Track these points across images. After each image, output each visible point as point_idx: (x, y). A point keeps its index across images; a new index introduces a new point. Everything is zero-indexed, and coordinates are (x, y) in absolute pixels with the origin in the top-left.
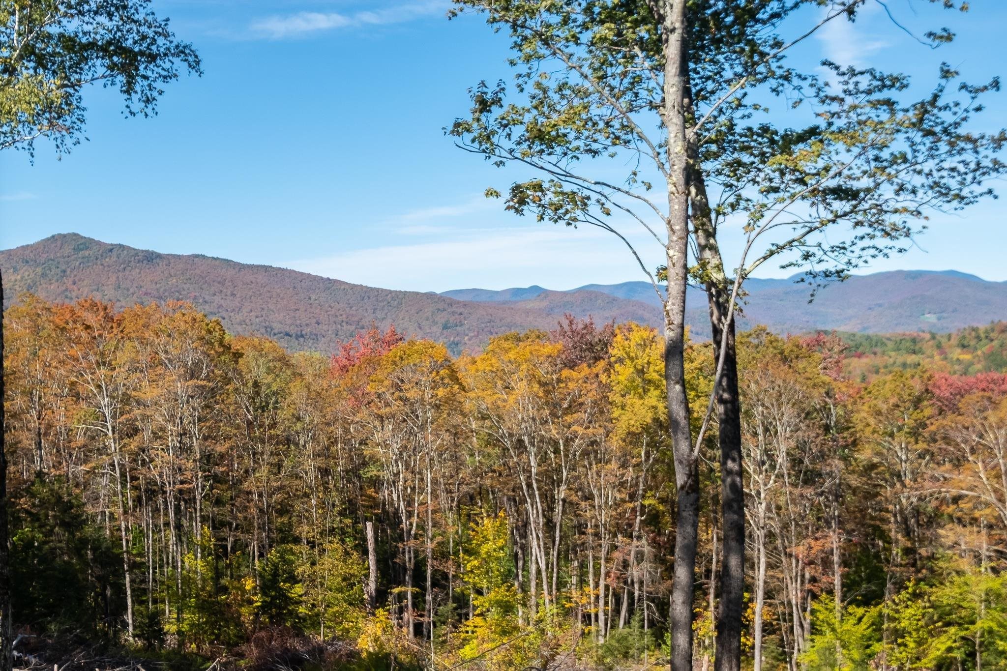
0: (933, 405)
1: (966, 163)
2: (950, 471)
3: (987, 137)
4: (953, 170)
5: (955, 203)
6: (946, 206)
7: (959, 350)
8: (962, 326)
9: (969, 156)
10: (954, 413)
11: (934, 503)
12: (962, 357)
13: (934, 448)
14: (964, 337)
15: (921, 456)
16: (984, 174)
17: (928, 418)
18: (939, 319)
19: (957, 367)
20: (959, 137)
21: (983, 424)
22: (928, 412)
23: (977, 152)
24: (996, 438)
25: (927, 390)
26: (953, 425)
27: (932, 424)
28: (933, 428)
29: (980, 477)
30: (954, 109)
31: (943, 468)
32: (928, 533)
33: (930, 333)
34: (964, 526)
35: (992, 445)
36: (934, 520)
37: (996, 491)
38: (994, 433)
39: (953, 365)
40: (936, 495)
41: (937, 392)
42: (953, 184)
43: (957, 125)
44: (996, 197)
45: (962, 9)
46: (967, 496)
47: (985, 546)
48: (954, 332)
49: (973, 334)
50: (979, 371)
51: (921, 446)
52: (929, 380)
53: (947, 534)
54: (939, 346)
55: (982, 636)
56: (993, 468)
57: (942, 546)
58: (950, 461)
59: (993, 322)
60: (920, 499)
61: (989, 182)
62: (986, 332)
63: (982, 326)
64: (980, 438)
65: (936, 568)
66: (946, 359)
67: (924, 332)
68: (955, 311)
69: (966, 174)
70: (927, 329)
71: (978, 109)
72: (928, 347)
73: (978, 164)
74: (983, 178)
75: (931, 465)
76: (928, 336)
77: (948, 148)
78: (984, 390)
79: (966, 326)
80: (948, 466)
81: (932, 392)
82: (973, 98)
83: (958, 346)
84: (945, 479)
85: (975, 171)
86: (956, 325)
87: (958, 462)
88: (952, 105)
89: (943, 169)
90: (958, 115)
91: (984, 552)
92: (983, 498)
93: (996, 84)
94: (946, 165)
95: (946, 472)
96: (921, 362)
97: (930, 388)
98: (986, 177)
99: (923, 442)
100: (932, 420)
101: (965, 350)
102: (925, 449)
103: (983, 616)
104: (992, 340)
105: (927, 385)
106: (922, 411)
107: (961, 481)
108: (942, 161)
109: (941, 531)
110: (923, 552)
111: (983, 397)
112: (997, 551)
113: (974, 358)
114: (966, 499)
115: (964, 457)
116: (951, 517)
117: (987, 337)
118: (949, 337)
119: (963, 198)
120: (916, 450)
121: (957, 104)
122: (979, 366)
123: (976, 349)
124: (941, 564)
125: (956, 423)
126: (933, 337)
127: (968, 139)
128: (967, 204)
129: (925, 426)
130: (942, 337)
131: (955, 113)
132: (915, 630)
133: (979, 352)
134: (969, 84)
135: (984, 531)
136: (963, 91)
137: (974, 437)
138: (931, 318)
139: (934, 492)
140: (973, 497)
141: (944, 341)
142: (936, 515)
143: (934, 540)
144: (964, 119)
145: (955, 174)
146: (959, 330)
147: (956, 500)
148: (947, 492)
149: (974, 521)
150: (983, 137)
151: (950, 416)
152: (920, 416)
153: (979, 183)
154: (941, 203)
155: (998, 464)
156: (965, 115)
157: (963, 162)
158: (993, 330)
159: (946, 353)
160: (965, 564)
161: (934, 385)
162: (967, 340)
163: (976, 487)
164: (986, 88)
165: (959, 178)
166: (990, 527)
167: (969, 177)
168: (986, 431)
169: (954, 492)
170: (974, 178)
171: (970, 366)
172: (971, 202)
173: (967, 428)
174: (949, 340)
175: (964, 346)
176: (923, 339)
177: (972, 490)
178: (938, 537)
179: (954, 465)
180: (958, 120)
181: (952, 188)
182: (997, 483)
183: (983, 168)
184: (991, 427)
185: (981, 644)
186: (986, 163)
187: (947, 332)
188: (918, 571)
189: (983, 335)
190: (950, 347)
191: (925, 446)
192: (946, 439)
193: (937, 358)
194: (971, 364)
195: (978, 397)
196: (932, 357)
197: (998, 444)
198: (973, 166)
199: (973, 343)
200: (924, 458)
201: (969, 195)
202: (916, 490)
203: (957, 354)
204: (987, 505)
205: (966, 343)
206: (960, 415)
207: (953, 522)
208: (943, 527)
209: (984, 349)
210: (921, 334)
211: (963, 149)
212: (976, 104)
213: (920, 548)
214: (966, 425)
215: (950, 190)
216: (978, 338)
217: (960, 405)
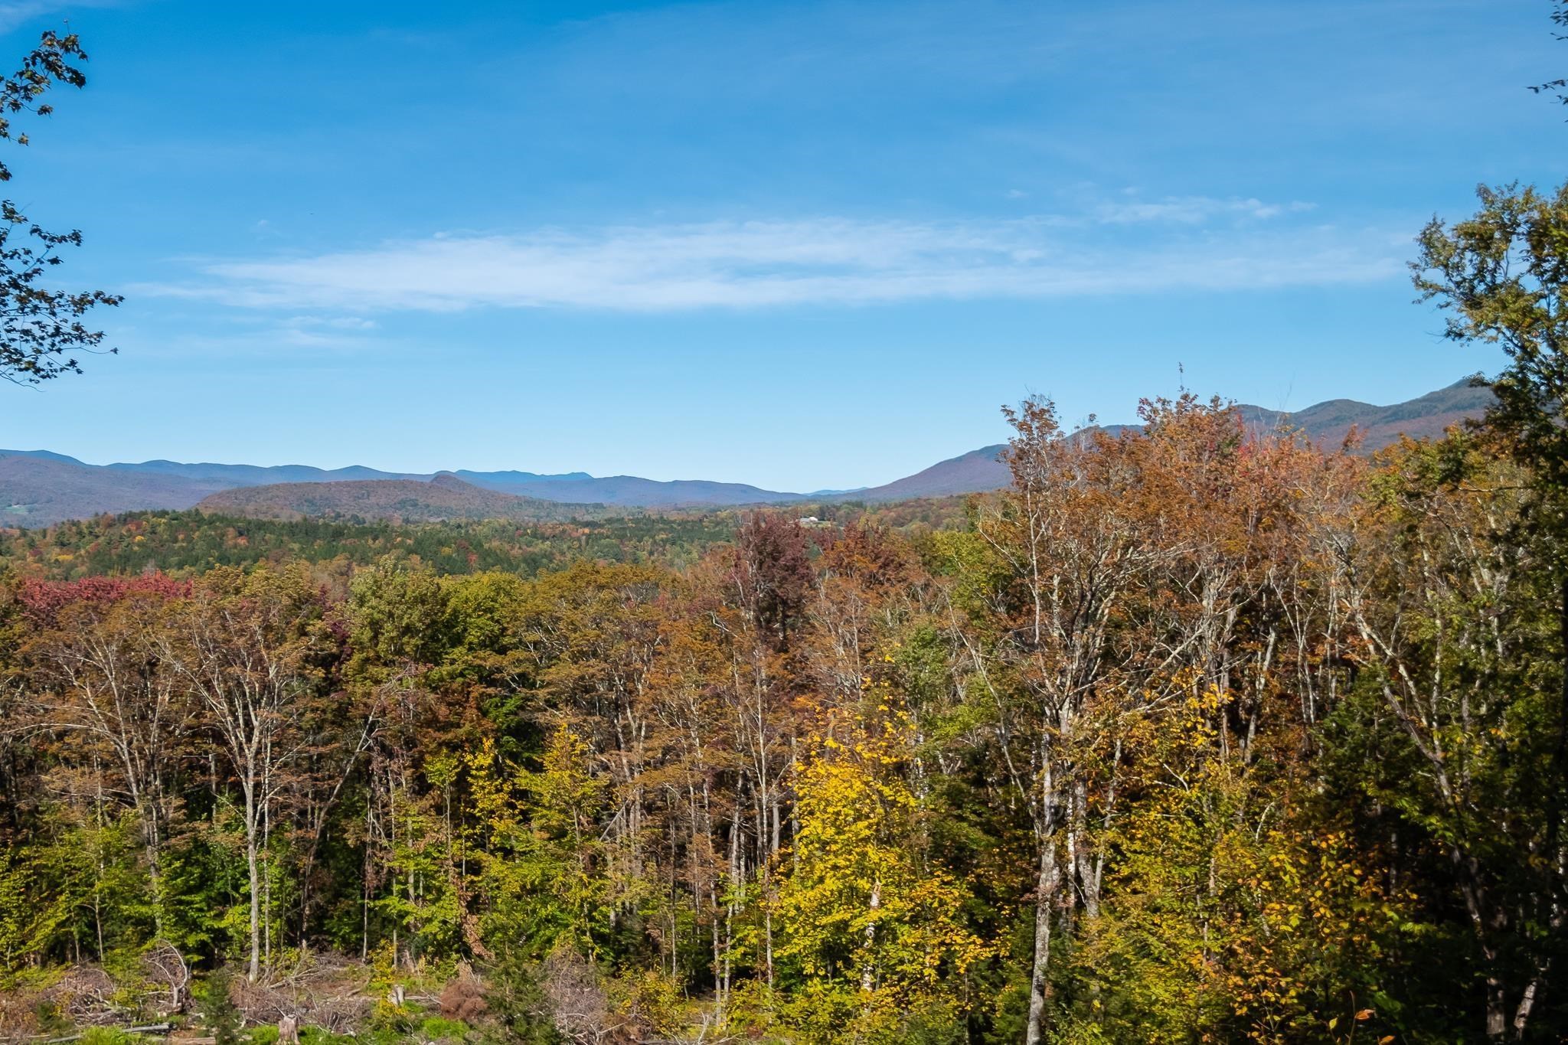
0: (24, 619)
1: (42, 327)
2: (51, 701)
3: (66, 297)
4: (26, 332)
5: (30, 374)
6: (19, 376)
7: (57, 550)
8: (60, 519)
9: (44, 317)
10: (53, 627)
11: (33, 742)
12: (61, 558)
13: (30, 673)
14: (63, 533)
15: (14, 684)
16: (64, 341)
17: (20, 637)
18: (30, 511)
19: (55, 571)
20: (30, 292)
21: (88, 641)
22: (19, 628)
23: (54, 314)
24: (106, 657)
25: (16, 601)
26: (52, 643)
27: (25, 643)
28: (26, 648)
29: (90, 706)
30: (25, 257)
31: (43, 698)
32: (28, 782)
33: (20, 528)
34: (73, 767)
35: (101, 665)
36: (33, 765)
37: (109, 721)
38: (103, 651)
39: (51, 568)
40: (36, 732)
41: (29, 602)
42: (27, 349)
43: (28, 277)
44: (79, 372)
45: (21, 141)
46: (73, 730)
47: (100, 790)
48: (50, 527)
49: (74, 529)
50: (83, 574)
51: (13, 671)
52: (18, 587)
53: (52, 780)
54: (32, 545)
55: (103, 901)
56: (104, 694)
57: (46, 795)
58: (51, 689)
59: (97, 515)
60: (15, 739)
61: (72, 351)
62: (90, 526)
63: (84, 520)
64: (87, 657)
65: (39, 823)
66: (41, 560)
67: (11, 527)
68: (49, 501)
69: (43, 338)
70: (15, 524)
71: (55, 261)
72: (18, 546)
73: (57, 329)
74: (63, 346)
75: (28, 693)
76: (17, 533)
77: (18, 305)
78: (88, 598)
79: (65, 520)
80: (49, 695)
81: (22, 602)
82: (49, 247)
83: (56, 544)
84: (46, 710)
85: (53, 335)
86: (51, 518)
87: (62, 690)
88: (21, 252)
89: (14, 329)
90: (30, 264)
91: (99, 796)
92: (95, 730)
93: (76, 237)
94: (16, 324)
95: (48, 701)
96: (10, 565)
97: (19, 598)
98: (68, 344)
99: (15, 666)
100: (25, 639)
101: (65, 549)
102: (18, 675)
103: (102, 875)
104: (97, 537)
105: (16, 594)
106: (11, 628)
107: (65, 712)
108: (12, 320)
109: (45, 778)
110: (22, 805)
111: (86, 607)
112: (115, 794)
113: (77, 558)
114: (75, 734)
115: (68, 682)
116: (55, 757)
117: (91, 533)
118: (44, 534)
119: (37, 371)
120: (7, 677)
121: (28, 252)
122: (84, 569)
123: (78, 548)
124: (46, 817)
125: (56, 641)
126: (24, 534)
127: (42, 296)
128: (43, 377)
129: (16, 647)
130: (35, 533)
131: (26, 263)
132: (15, 907)
133: (83, 552)
134: (44, 229)
135: (98, 772)
136: (36, 235)
137: (79, 656)
138: (20, 510)
139: (33, 729)
140: (81, 730)
141: (38, 538)
142: (36, 756)
143: (36, 788)
144: (37, 271)
145: (30, 338)
146: (56, 525)
147: (61, 736)
148: (49, 727)
149: (85, 759)
150: (61, 296)
151: (47, 632)
152: (9, 633)
153: (59, 351)
154: (12, 371)
155: (109, 689)
156: (38, 266)
157: (38, 323)
158: (98, 524)
159: (41, 553)
160: (76, 815)
161: (25, 595)
162: (67, 536)
163: (85, 718)
164: (63, 239)
165: (34, 344)
166: (105, 766)
167: (48, 342)
168: (93, 649)
169: (59, 726)
170: (53, 345)
171: (72, 569)
172: (48, 376)
173: (69, 647)
174: (45, 537)
175: (63, 545)
176: (12, 536)
177: (80, 722)
178: (38, 783)
179: (58, 694)
180: (29, 272)
181: (26, 354)
182: (110, 711)
183: (63, 334)
184: (98, 643)
185: (102, 910)
186: (66, 328)
187: (43, 526)
188: (18, 831)
189: (86, 531)
190: (46, 545)
191: (18, 670)
192: (45, 660)
193: (30, 559)
194: (73, 566)
195: (80, 607)
196: (24, 558)
197: (108, 663)
198: (51, 330)
199: (73, 540)
200: (18, 687)
201: (47, 367)
202: (10, 727)
203: (55, 554)
204: (99, 738)
205: (65, 540)
206: (60, 630)
207: (60, 764)
208: (47, 772)
209: (88, 548)
210: (8, 529)
211: (36, 307)
212: (51, 255)
213: (19, 799)
214: (68, 642)
215: (23, 356)
216: (80, 533)
217: (59, 618)
